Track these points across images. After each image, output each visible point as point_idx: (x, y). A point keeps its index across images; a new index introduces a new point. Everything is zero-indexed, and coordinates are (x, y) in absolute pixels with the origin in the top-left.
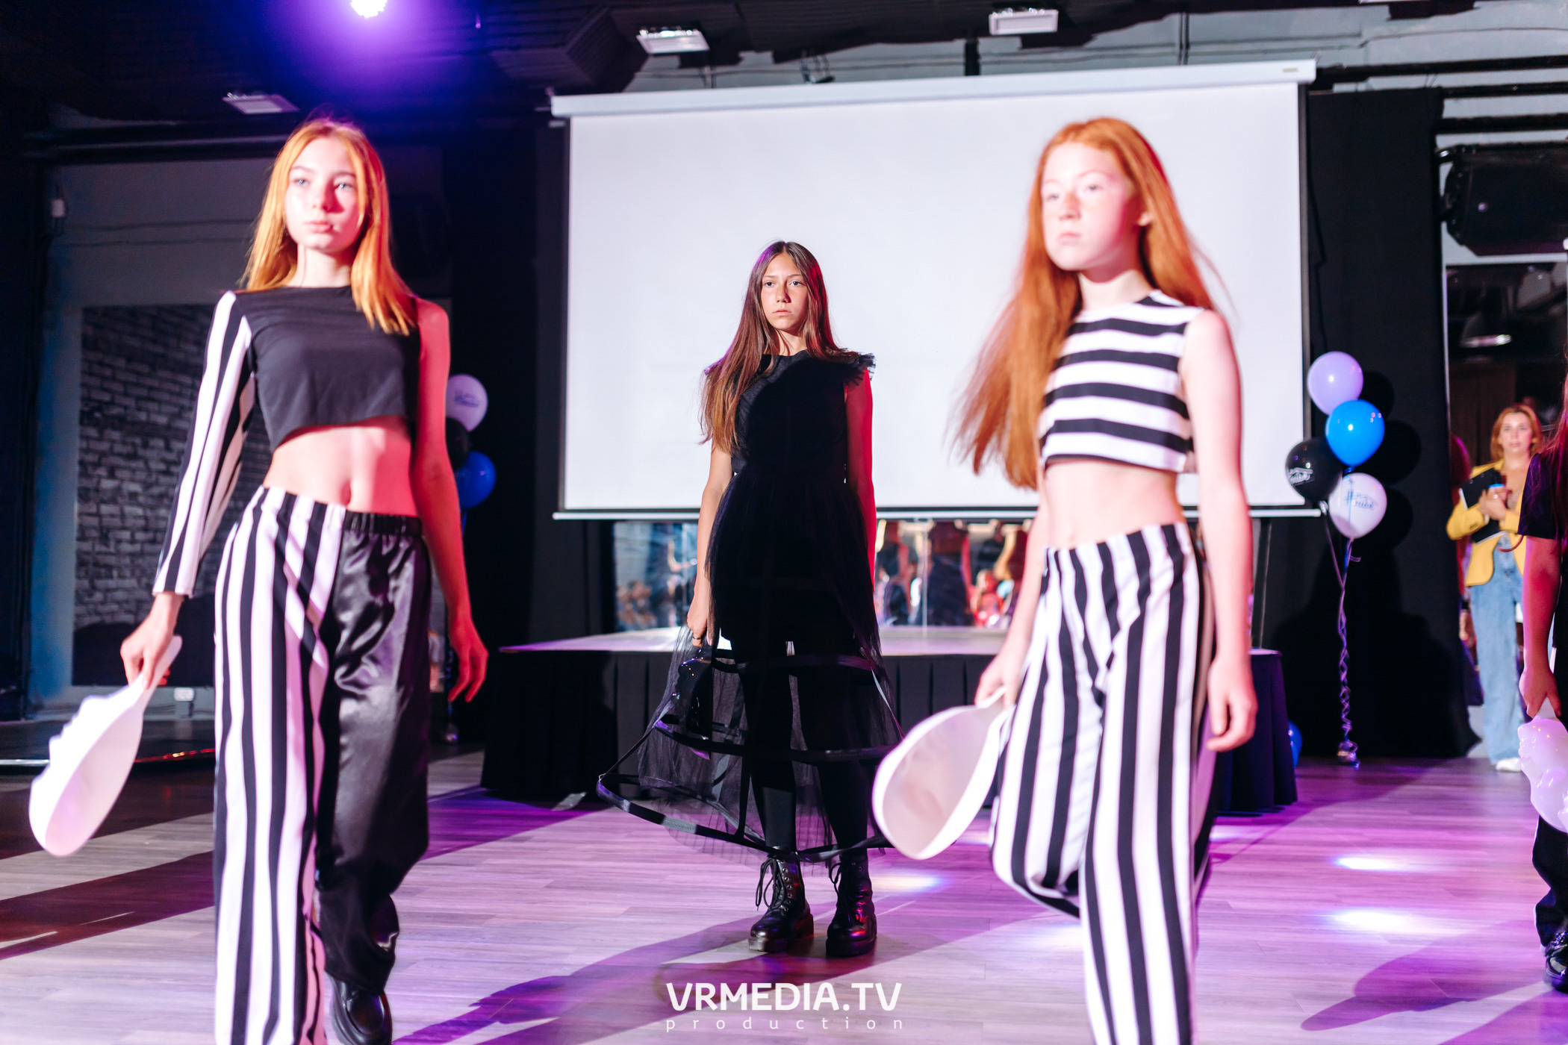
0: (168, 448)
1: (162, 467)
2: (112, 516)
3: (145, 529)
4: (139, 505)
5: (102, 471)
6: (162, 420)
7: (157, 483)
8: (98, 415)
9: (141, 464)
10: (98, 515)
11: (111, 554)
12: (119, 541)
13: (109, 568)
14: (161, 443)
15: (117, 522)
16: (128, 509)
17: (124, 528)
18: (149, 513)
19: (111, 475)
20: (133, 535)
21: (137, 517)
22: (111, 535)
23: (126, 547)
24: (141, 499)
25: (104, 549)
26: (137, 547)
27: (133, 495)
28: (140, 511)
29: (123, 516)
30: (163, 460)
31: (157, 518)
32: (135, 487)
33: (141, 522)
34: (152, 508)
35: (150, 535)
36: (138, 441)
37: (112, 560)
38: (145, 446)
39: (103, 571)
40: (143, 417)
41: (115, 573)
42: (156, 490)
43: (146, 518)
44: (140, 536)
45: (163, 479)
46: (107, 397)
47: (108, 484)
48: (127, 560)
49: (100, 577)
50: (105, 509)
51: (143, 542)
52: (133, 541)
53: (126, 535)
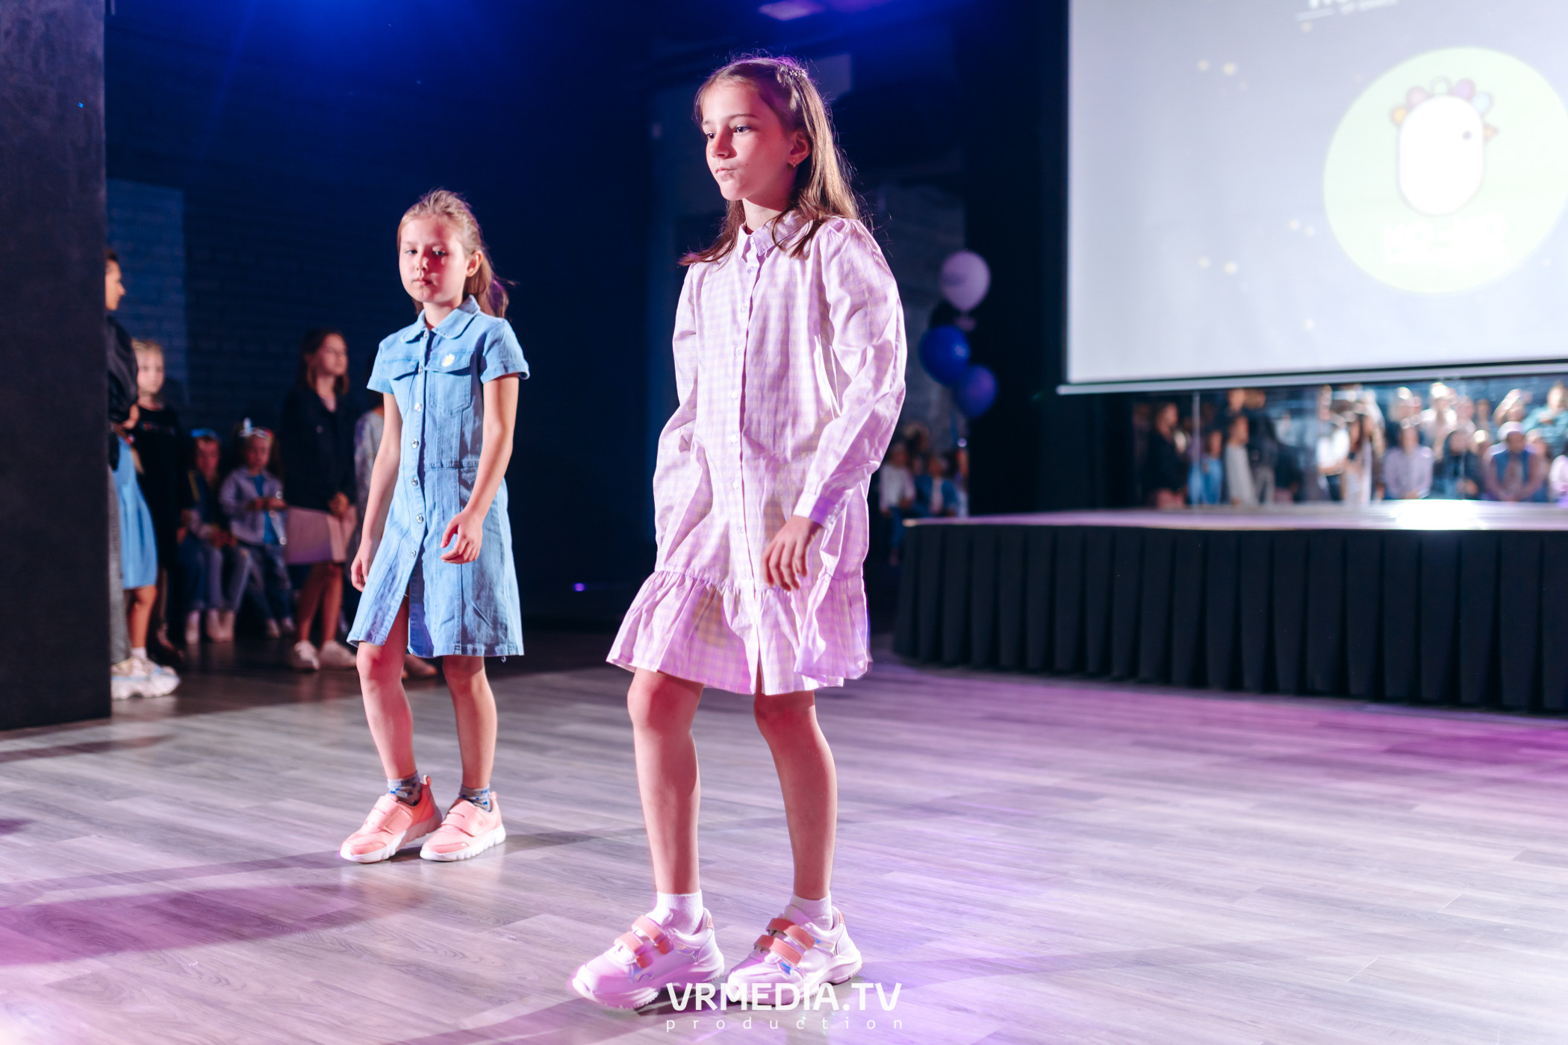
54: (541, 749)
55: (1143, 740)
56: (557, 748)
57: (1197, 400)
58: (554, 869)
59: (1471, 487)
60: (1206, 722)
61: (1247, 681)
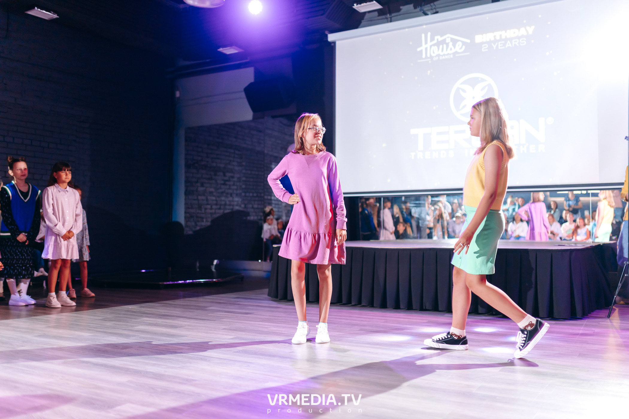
0: (225, 175)
1: (222, 182)
2: (203, 200)
3: (216, 204)
4: (214, 196)
5: (199, 184)
6: (222, 166)
7: (221, 188)
8: (196, 165)
9: (214, 181)
10: (198, 200)
11: (203, 213)
12: (206, 209)
13: (202, 218)
14: (222, 174)
15: (205, 202)
16: (209, 198)
17: (208, 204)
18: (218, 199)
19: (202, 185)
20: (211, 207)
21: (213, 200)
22: (202, 207)
23: (209, 211)
24: (214, 194)
25: (200, 211)
26: (213, 211)
27: (211, 193)
28: (214, 198)
29: (207, 200)
30: (223, 180)
31: (221, 200)
32: (212, 190)
33: (215, 202)
34: (218, 197)
35: (218, 207)
36: (212, 173)
37: (203, 215)
38: (215, 175)
39: (200, 219)
40: (214, 165)
41: (204, 220)
42: (220, 191)
43: (216, 200)
44: (214, 207)
45: (223, 187)
46: (200, 158)
47: (201, 189)
48: (209, 215)
49: (198, 221)
50: (200, 197)
51: (216, 209)
52: (211, 209)
53: (209, 207)
60: (387, 321)
61: (402, 306)
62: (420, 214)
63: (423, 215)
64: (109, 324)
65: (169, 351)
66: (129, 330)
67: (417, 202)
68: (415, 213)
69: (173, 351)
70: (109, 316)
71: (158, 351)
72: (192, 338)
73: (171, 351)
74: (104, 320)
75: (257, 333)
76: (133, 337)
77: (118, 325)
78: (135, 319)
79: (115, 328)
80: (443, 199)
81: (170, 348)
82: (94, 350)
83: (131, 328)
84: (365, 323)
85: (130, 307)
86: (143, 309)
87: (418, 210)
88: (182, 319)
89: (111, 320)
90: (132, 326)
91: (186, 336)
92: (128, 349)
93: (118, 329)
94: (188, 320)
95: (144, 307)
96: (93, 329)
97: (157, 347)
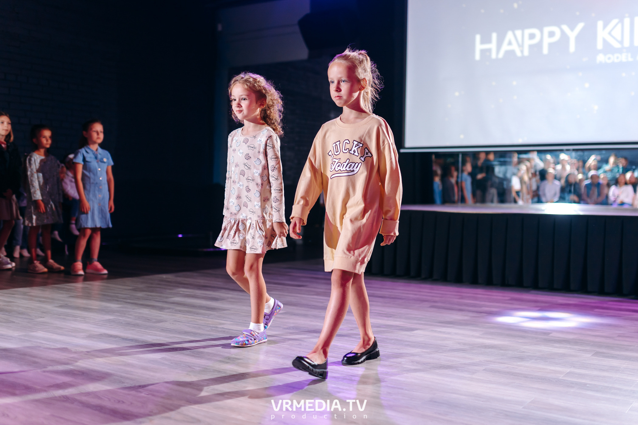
54: (161, 309)
55: (435, 305)
56: (169, 308)
57: (460, 156)
58: (167, 363)
59: (575, 198)
60: (462, 297)
62: (505, 173)
63: (508, 175)
64: (140, 294)
65: (209, 326)
66: (163, 302)
67: (502, 159)
68: (499, 172)
69: (214, 326)
70: (140, 286)
71: (196, 325)
72: (235, 312)
73: (211, 326)
74: (135, 290)
75: (311, 308)
76: (167, 309)
77: (151, 295)
78: (170, 289)
79: (147, 299)
80: (534, 156)
81: (210, 323)
82: (123, 323)
83: (165, 300)
84: (437, 299)
85: (164, 276)
86: (179, 279)
87: (503, 168)
88: (224, 291)
89: (142, 290)
90: (167, 298)
91: (229, 310)
92: (162, 323)
93: (150, 300)
94: (231, 292)
95: (180, 277)
96: (121, 300)
97: (195, 321)
